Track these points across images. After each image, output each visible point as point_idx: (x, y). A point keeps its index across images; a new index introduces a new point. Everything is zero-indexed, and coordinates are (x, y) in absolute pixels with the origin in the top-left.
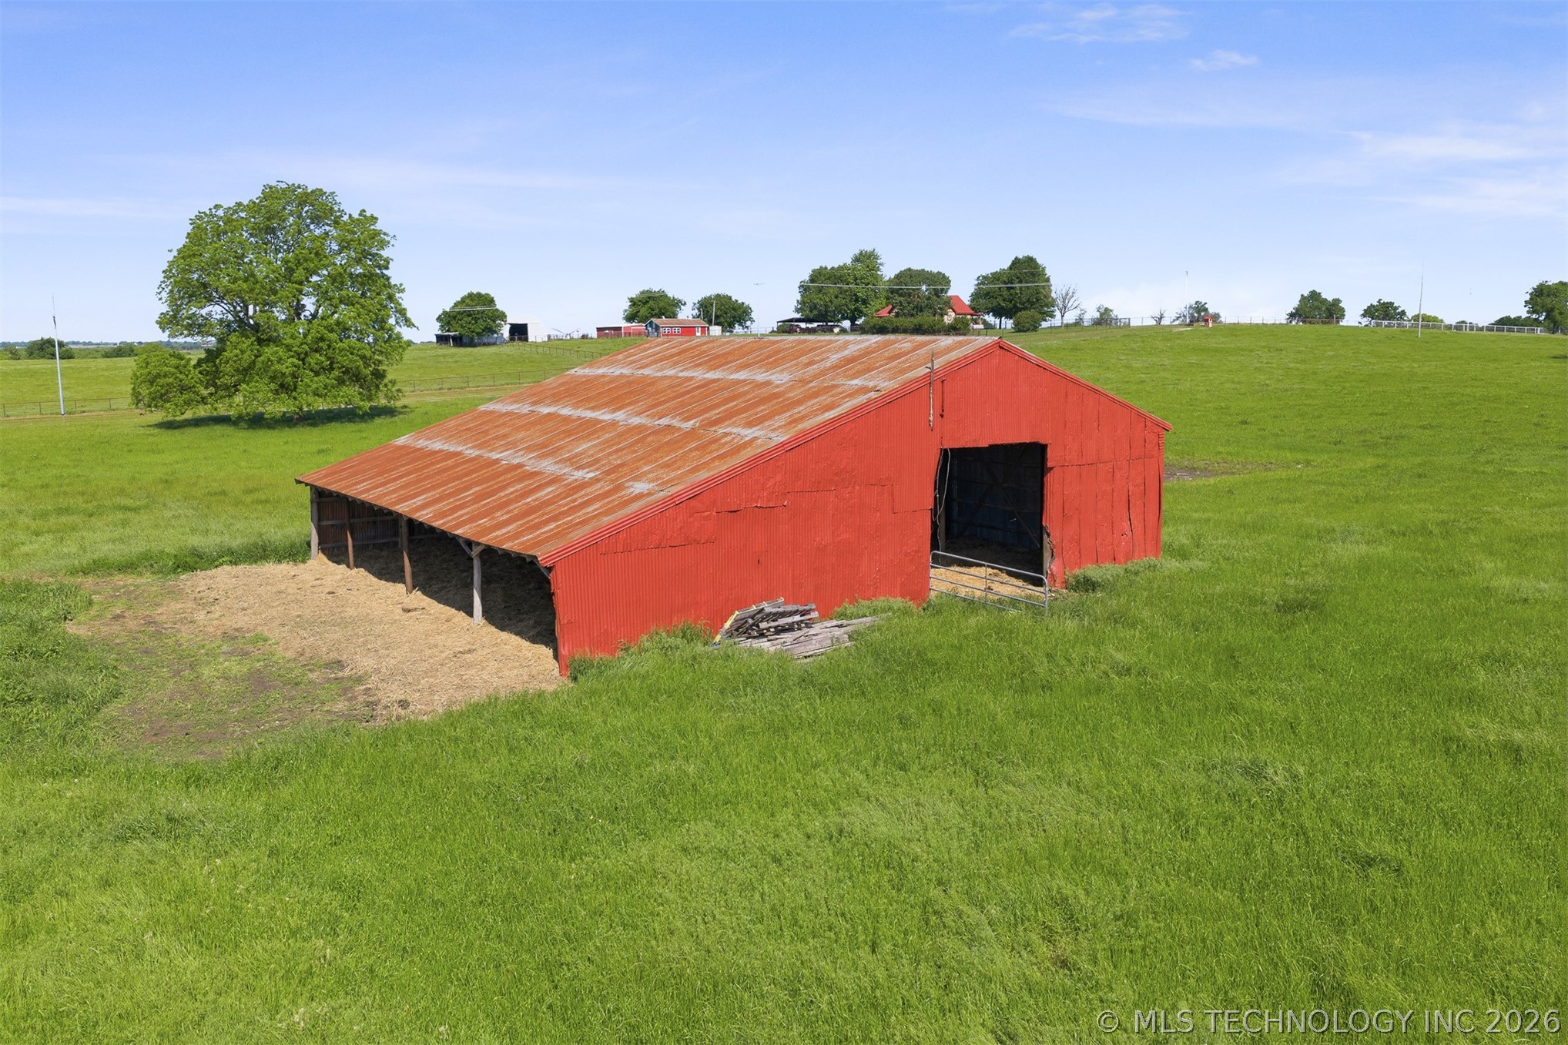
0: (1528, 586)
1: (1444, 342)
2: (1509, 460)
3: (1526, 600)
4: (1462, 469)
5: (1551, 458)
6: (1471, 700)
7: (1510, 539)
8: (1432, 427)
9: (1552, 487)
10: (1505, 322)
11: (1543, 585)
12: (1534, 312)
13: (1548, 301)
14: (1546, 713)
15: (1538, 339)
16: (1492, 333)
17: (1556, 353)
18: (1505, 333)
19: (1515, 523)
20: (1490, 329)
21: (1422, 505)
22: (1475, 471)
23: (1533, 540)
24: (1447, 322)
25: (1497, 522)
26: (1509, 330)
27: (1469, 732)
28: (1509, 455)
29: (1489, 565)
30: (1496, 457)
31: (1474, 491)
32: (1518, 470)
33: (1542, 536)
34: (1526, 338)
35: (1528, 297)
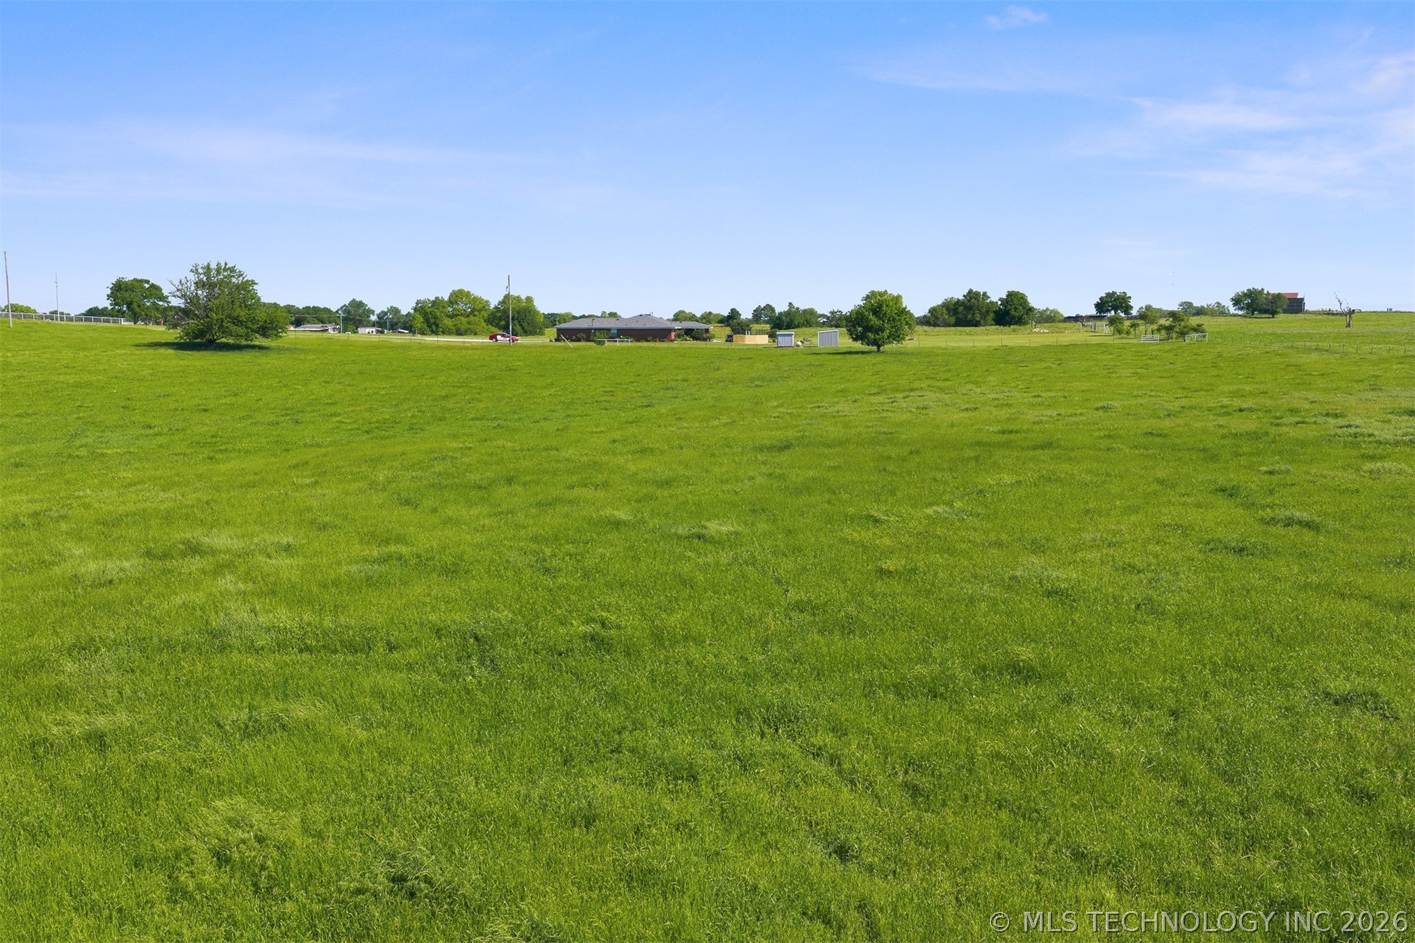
0: (112, 567)
1: (36, 331)
2: (101, 443)
3: (111, 582)
4: (58, 455)
5: (137, 438)
6: (61, 695)
7: (98, 522)
8: (28, 414)
9: (138, 465)
10: (93, 313)
11: (127, 564)
12: (116, 304)
13: (127, 295)
14: (127, 691)
15: (122, 329)
16: (81, 323)
17: (137, 342)
18: (93, 323)
19: (103, 505)
20: (78, 318)
21: (17, 497)
22: (70, 456)
23: (117, 521)
24: (40, 311)
25: (87, 506)
26: (96, 320)
27: (55, 730)
28: (101, 437)
29: (78, 552)
30: (90, 440)
31: (67, 476)
32: (109, 452)
33: (127, 516)
34: (111, 328)
35: (109, 292)
